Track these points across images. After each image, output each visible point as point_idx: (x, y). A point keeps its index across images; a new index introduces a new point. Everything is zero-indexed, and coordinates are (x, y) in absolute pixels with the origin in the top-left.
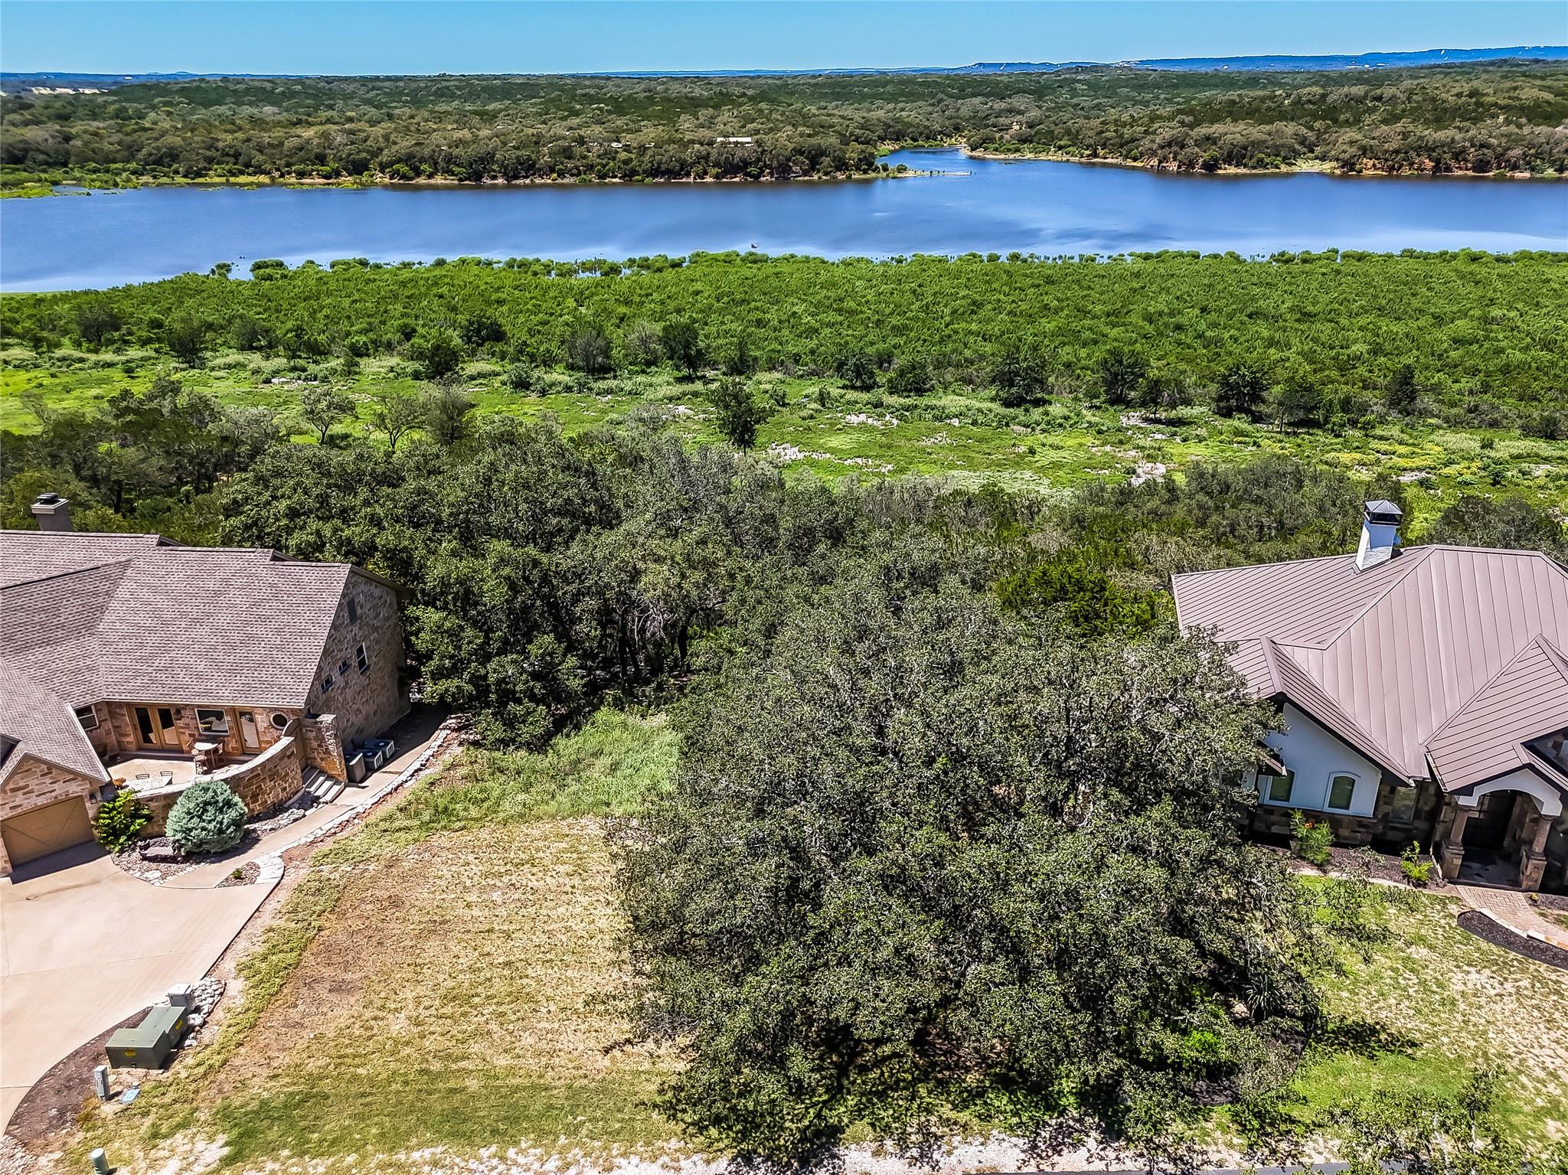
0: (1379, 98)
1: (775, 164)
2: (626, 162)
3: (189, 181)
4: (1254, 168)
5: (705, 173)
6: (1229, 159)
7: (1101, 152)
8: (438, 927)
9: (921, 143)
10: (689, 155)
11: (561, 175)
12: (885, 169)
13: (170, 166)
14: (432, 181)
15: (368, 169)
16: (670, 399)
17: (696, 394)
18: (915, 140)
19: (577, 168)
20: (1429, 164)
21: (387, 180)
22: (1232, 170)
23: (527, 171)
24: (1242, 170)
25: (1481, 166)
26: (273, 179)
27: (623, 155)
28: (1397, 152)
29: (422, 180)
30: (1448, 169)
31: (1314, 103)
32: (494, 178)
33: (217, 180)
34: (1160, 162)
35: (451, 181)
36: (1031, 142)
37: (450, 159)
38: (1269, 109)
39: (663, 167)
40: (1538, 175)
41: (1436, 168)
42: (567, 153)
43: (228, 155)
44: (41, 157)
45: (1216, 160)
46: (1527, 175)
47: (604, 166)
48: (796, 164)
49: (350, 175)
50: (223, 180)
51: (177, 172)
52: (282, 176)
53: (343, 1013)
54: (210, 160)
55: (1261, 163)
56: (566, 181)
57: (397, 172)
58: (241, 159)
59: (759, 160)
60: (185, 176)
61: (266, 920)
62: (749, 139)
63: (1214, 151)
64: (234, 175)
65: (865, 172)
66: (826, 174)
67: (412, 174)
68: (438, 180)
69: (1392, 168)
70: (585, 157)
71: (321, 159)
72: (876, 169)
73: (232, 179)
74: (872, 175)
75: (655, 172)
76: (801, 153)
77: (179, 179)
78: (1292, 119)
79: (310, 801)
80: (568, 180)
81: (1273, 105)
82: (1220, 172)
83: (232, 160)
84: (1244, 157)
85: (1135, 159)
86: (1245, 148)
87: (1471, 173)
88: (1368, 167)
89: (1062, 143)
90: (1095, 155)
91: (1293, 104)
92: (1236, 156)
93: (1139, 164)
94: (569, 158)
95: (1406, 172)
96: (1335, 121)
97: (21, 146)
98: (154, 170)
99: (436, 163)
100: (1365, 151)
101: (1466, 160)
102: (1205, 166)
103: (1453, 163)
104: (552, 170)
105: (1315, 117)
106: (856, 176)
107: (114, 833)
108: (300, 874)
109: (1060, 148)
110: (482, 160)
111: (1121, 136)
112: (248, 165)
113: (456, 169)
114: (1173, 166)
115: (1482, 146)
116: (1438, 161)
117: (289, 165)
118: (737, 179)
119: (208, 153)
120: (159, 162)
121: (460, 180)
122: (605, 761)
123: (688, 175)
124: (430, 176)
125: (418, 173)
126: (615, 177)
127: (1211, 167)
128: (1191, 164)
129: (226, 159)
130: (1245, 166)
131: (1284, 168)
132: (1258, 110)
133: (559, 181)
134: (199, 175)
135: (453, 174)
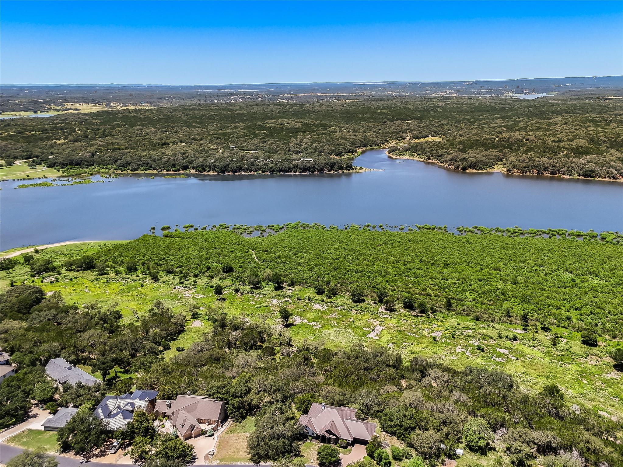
0: (528, 140)
1: (319, 168)
2: (271, 168)
3: (132, 172)
4: (478, 170)
5: (297, 171)
6: (470, 167)
7: (431, 158)
8: (232, 445)
9: (373, 147)
10: (291, 165)
11: (250, 171)
12: (356, 169)
13: (126, 167)
14: (209, 173)
15: (189, 168)
16: (273, 297)
17: (279, 295)
18: (371, 146)
19: (255, 169)
20: (536, 171)
21: (194, 172)
22: (471, 170)
23: (239, 170)
24: (474, 171)
25: (553, 173)
26: (159, 172)
27: (270, 165)
28: (525, 167)
29: (206, 173)
30: (542, 173)
31: (505, 142)
32: (229, 172)
33: (141, 172)
34: (449, 165)
35: (215, 173)
36: (409, 150)
37: (215, 166)
38: (489, 143)
39: (283, 169)
40: (571, 177)
41: (538, 173)
42: (253, 164)
43: (145, 163)
44: (86, 163)
45: (466, 167)
46: (568, 177)
47: (264, 169)
48: (326, 168)
49: (183, 170)
50: (143, 172)
51: (128, 169)
52: (161, 171)
53: (225, 452)
54: (139, 165)
55: (481, 169)
56: (252, 173)
57: (198, 170)
58: (149, 165)
59: (314, 167)
60: (131, 171)
61: (217, 443)
62: (311, 159)
63: (465, 164)
64: (146, 170)
65: (349, 170)
66: (336, 171)
67: (202, 171)
68: (211, 173)
69: (523, 173)
70: (258, 165)
71: (174, 165)
72: (353, 169)
73: (146, 172)
74: (351, 171)
75: (280, 171)
76: (328, 165)
77: (129, 172)
78: (496, 148)
79: (218, 430)
80: (253, 173)
81: (491, 142)
82: (467, 171)
83: (146, 165)
84: (475, 166)
85: (441, 163)
86: (475, 163)
87: (550, 175)
88: (516, 172)
89: (419, 153)
90: (429, 159)
91: (498, 141)
92: (473, 166)
93: (442, 165)
94: (253, 166)
95: (528, 174)
96: (511, 149)
97: (80, 160)
98: (121, 169)
99: (210, 167)
100: (514, 167)
101: (548, 171)
102: (462, 169)
103: (544, 172)
104: (247, 170)
105: (504, 147)
106: (346, 172)
107: (202, 434)
108: (219, 439)
109: (418, 155)
110: (225, 167)
111: (438, 153)
112: (151, 167)
113: (217, 170)
114: (452, 167)
115: (553, 166)
116: (539, 171)
117: (164, 167)
118: (307, 173)
119: (139, 163)
120: (123, 166)
121: (218, 173)
122: (247, 425)
123: (291, 171)
124: (208, 171)
125: (204, 170)
126: (267, 172)
127: (464, 169)
128: (458, 168)
129: (144, 165)
130: (476, 169)
131: (489, 170)
132: (485, 144)
133: (250, 173)
134: (136, 170)
135: (216, 171)
